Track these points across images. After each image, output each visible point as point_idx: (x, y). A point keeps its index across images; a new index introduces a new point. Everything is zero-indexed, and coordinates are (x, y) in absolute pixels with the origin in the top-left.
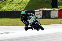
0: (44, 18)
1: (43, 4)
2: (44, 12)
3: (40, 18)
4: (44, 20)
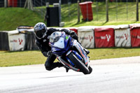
0: (29, 50)
1: (27, 18)
2: (29, 35)
3: (20, 50)
4: (29, 53)
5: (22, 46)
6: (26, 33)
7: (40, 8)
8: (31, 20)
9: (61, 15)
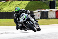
0: (42, 19)
5: (39, 17)
6: (41, 12)
7: (47, 1)
8: (43, 6)
9: (55, 4)
